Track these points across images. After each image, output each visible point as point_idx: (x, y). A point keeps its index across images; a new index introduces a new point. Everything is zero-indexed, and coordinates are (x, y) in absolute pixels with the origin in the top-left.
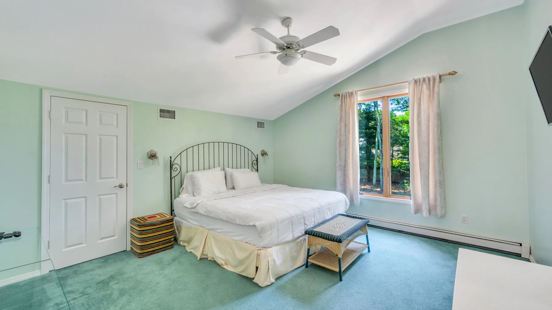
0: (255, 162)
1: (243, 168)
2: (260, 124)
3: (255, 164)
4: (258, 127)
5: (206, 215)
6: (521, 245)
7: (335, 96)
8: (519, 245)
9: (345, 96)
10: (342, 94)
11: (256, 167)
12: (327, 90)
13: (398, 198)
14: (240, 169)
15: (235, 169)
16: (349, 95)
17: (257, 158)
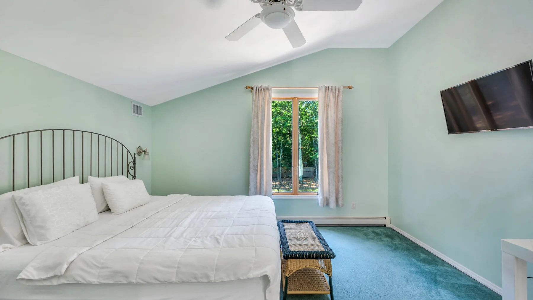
0: (132, 164)
1: (116, 176)
2: (137, 109)
3: (132, 168)
4: (134, 112)
5: (111, 282)
6: (385, 218)
7: (246, 88)
8: (384, 218)
9: (260, 90)
10: (256, 88)
11: (132, 172)
12: (236, 79)
13: (305, 194)
14: (111, 177)
15: (102, 177)
16: (264, 89)
17: (135, 157)
